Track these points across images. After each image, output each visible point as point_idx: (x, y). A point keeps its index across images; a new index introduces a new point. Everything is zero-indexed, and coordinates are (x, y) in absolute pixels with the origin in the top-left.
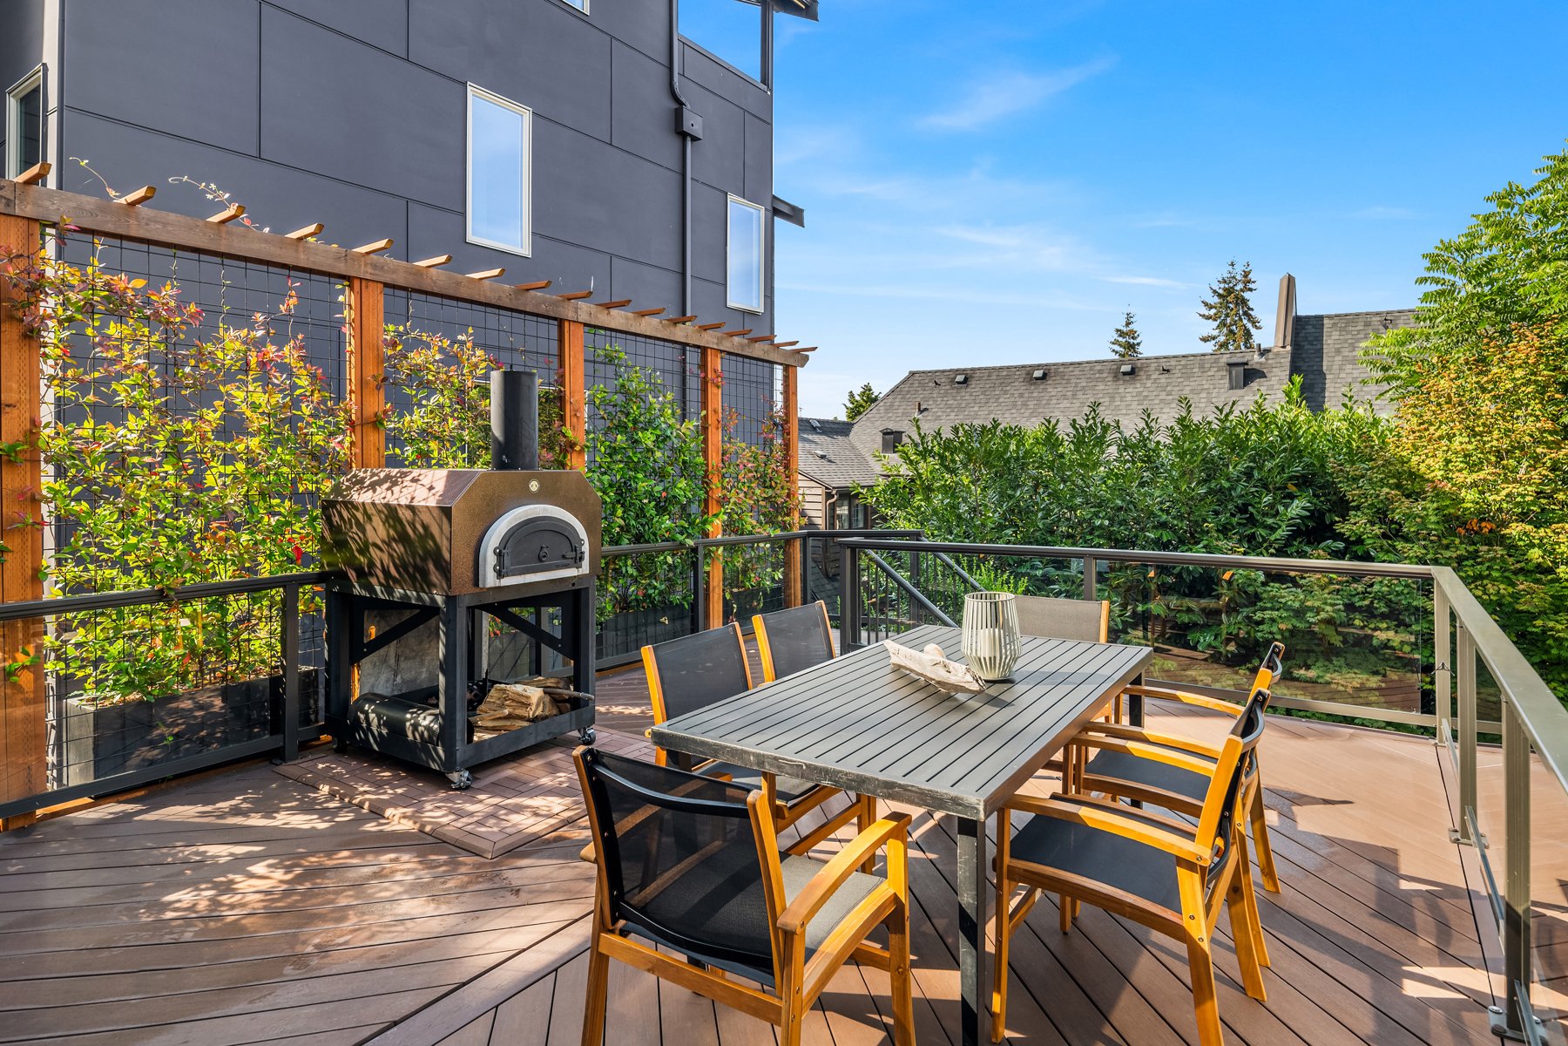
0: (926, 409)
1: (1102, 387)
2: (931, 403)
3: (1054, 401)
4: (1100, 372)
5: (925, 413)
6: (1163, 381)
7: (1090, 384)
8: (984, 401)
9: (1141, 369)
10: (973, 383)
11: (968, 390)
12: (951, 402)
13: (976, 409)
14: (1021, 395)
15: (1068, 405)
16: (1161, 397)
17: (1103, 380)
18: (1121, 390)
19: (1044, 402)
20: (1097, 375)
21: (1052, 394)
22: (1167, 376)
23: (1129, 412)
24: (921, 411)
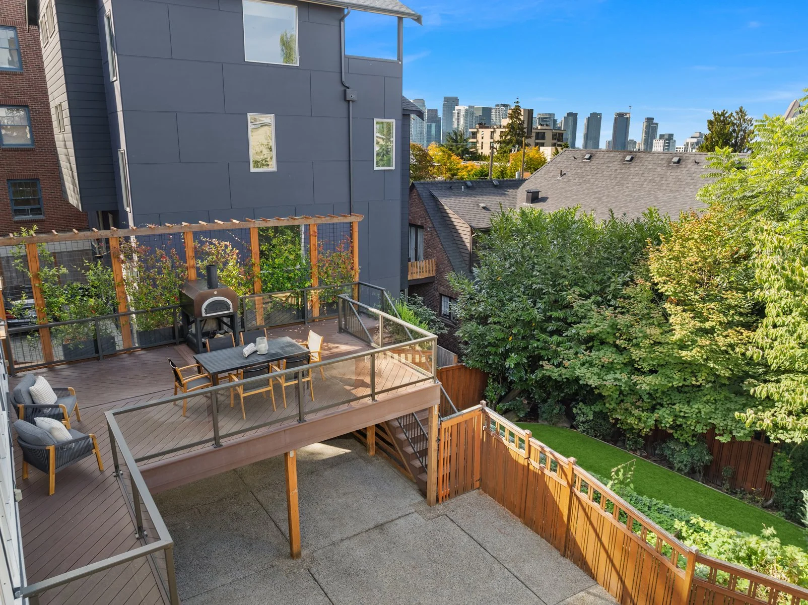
0: (565, 174)
1: (659, 170)
2: (569, 170)
3: (631, 177)
4: (662, 160)
5: (564, 177)
6: (693, 170)
7: (654, 168)
8: (595, 172)
9: (684, 160)
10: (594, 159)
11: (590, 164)
12: (579, 171)
13: (590, 177)
14: (616, 171)
15: (638, 180)
16: (687, 181)
17: (662, 165)
18: (668, 174)
19: (626, 176)
20: (659, 162)
21: (632, 172)
22: (696, 166)
23: (667, 188)
24: (562, 175)
